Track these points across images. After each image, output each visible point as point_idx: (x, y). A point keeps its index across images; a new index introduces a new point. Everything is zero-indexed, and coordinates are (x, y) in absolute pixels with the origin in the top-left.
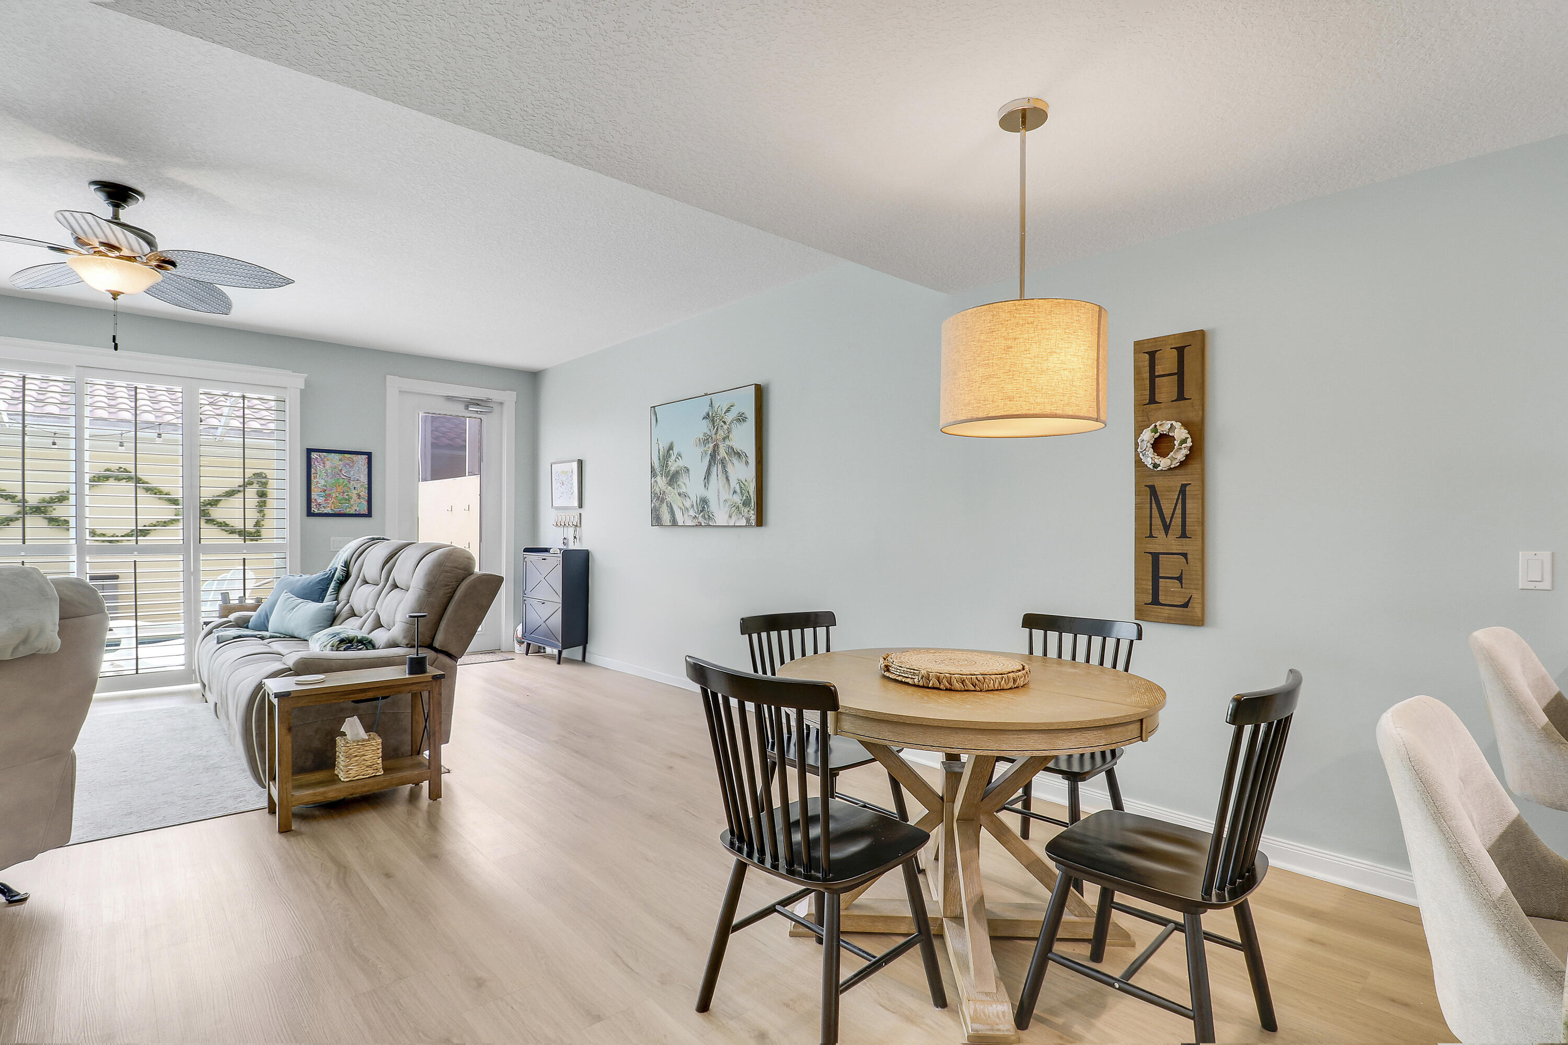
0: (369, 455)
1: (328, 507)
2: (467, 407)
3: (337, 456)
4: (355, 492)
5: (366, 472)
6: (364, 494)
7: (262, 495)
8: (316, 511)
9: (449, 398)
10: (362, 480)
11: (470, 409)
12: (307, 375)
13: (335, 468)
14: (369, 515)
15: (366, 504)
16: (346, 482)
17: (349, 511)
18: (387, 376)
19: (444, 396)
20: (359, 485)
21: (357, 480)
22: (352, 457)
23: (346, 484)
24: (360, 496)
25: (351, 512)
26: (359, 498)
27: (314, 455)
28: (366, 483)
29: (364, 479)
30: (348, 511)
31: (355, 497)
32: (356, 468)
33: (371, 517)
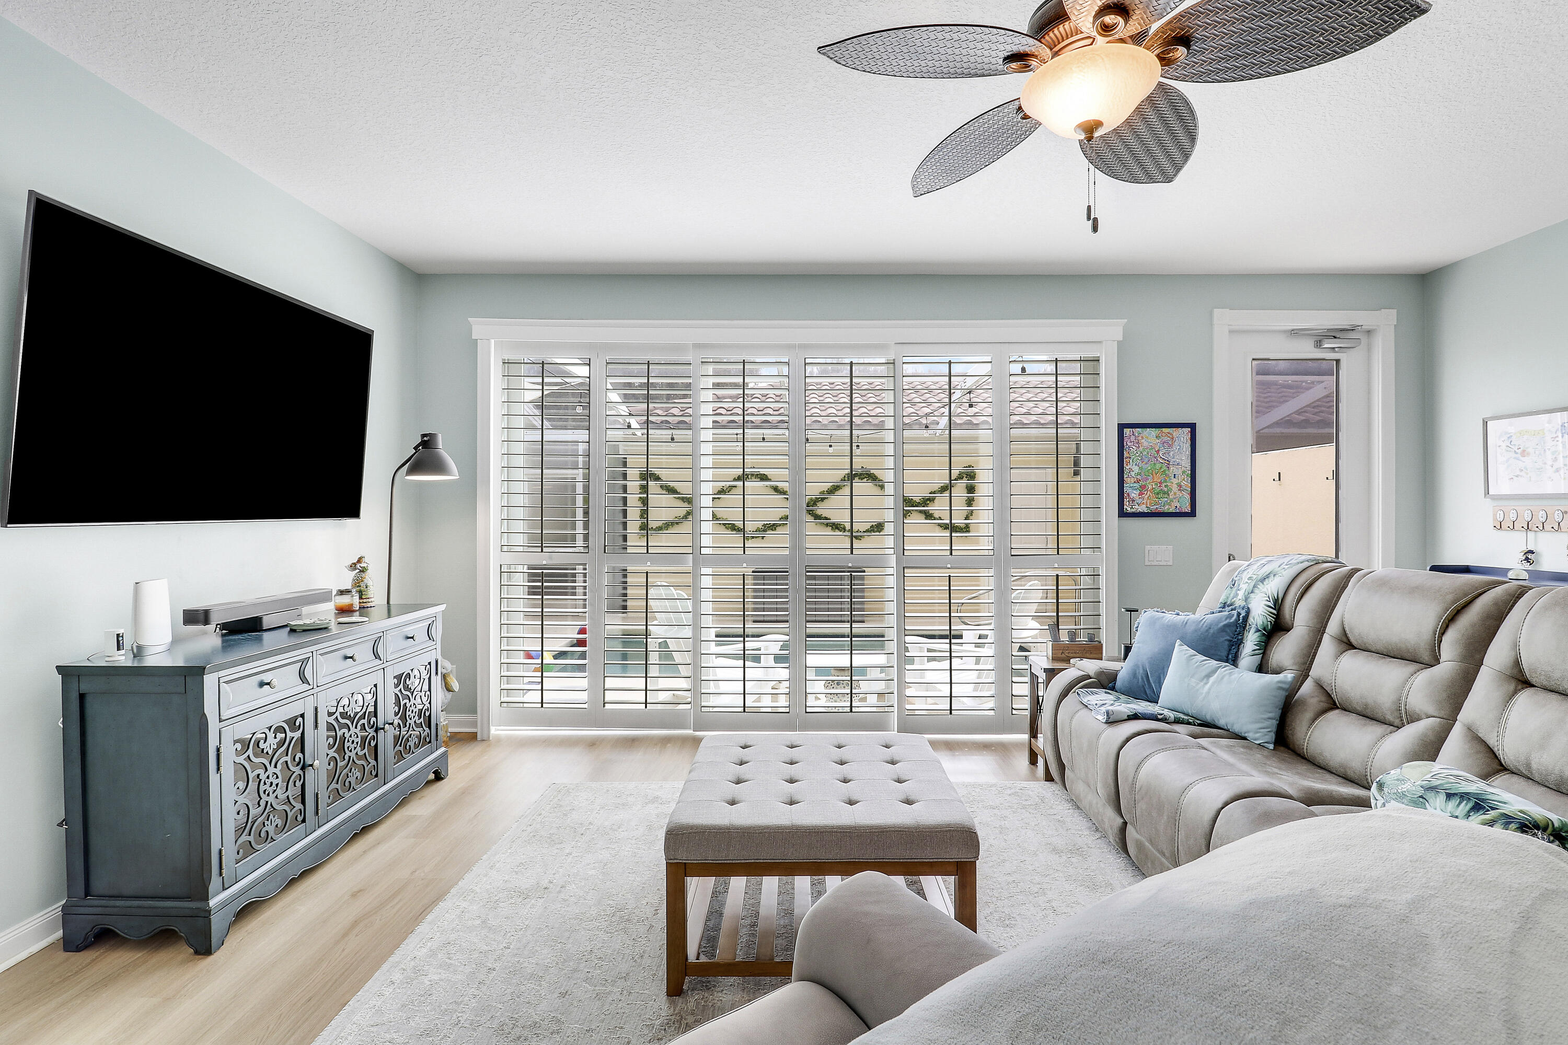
0: (1192, 427)
1: (1143, 503)
2: (1318, 344)
3: (1153, 432)
4: (1175, 481)
5: (1188, 453)
6: (1187, 484)
7: (971, 489)
8: (1129, 509)
9: (1295, 333)
10: (1183, 463)
11: (1326, 346)
12: (1126, 320)
13: (1152, 448)
14: (1192, 514)
15: (1188, 497)
16: (1164, 468)
17: (1168, 509)
18: (1215, 310)
19: (1285, 332)
20: (1180, 472)
21: (1178, 464)
22: (1171, 432)
23: (1164, 471)
24: (1180, 486)
25: (1171, 510)
26: (1179, 490)
27: (1127, 431)
28: (1189, 468)
29: (1187, 464)
30: (1166, 509)
31: (1175, 488)
32: (1176, 447)
33: (1195, 516)
